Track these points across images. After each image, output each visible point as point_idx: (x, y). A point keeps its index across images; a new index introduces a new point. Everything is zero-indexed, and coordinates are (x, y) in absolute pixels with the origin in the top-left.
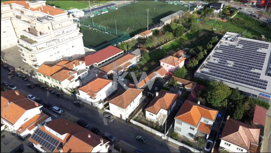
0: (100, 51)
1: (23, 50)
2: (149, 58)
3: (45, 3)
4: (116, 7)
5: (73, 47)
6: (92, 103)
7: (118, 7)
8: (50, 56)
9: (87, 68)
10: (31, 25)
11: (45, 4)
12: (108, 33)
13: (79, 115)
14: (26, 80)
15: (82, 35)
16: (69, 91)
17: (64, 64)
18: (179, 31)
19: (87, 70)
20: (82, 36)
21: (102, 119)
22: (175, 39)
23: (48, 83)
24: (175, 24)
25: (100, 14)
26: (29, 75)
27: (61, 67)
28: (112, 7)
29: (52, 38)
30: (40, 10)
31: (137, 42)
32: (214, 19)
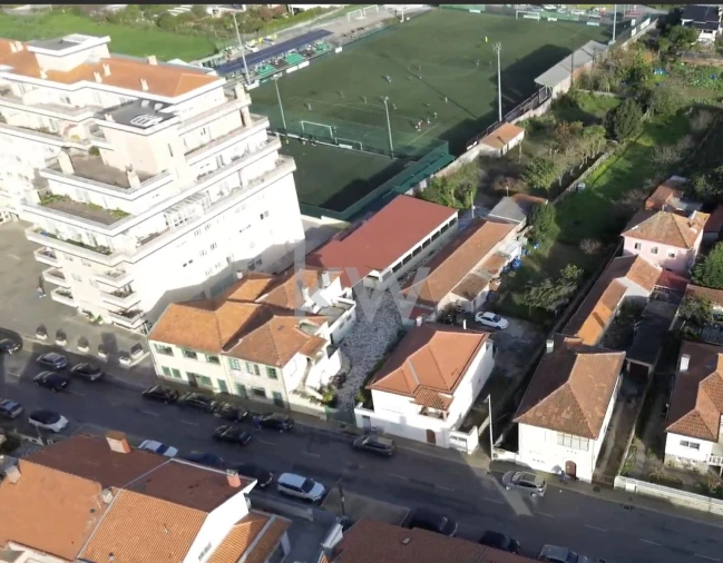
0: (366, 224)
1: (57, 254)
2: (559, 229)
3: (105, 46)
4: (337, 45)
5: (262, 216)
6: (431, 435)
7: (341, 41)
8: (185, 265)
9: (344, 296)
10: (67, 144)
11: (104, 52)
12: (350, 147)
13: (401, 493)
14: (98, 380)
15: (292, 166)
16: (313, 399)
17: (259, 291)
18: (626, 116)
19: (352, 305)
20: (294, 168)
21: (498, 495)
22: (614, 146)
23: (206, 380)
24: (587, 91)
25: (281, 74)
26: (102, 355)
27: (251, 309)
28: (319, 42)
29: (183, 192)
30: (98, 76)
31: (482, 172)
32: (708, 64)
